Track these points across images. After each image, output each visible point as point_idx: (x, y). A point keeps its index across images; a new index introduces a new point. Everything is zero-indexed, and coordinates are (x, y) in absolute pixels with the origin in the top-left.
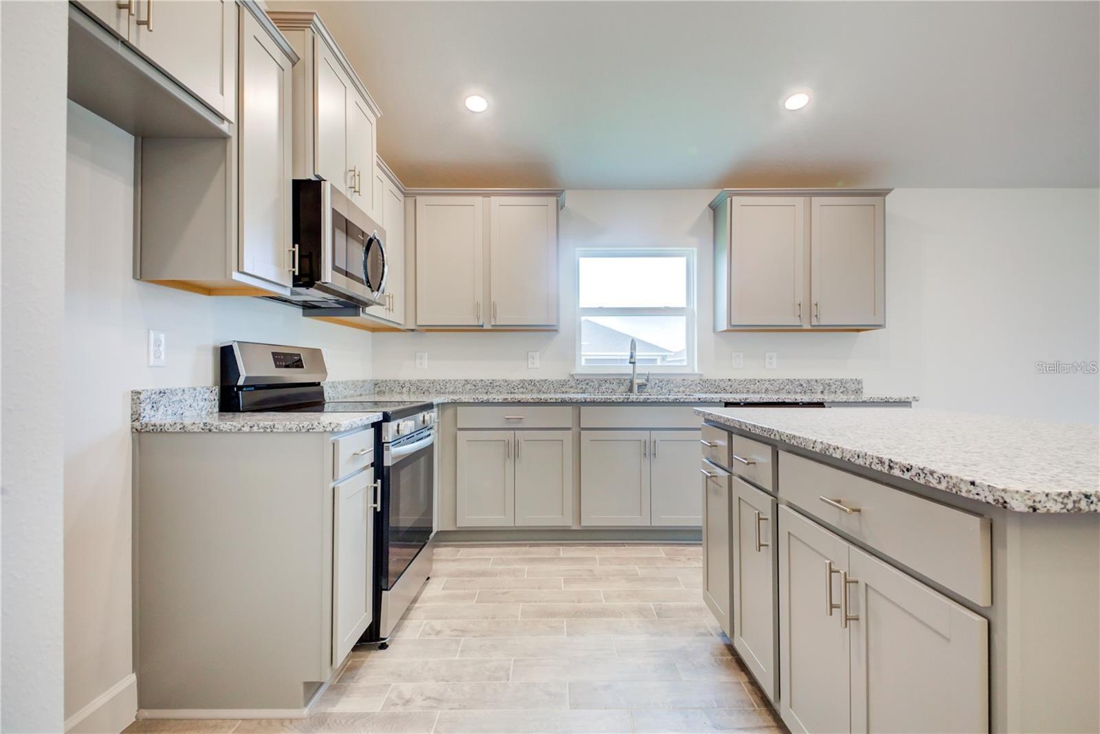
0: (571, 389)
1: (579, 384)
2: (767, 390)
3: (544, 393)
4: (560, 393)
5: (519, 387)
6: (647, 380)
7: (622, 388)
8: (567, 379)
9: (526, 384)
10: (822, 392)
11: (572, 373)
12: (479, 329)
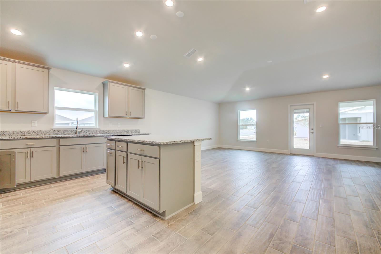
0: (52, 134)
1: (55, 132)
2: (118, 133)
3: (39, 135)
4: (47, 135)
5: (27, 133)
6: (82, 130)
7: (73, 133)
8: (50, 130)
9: (31, 132)
10: (131, 133)
11: (52, 128)
12: (10, 111)
